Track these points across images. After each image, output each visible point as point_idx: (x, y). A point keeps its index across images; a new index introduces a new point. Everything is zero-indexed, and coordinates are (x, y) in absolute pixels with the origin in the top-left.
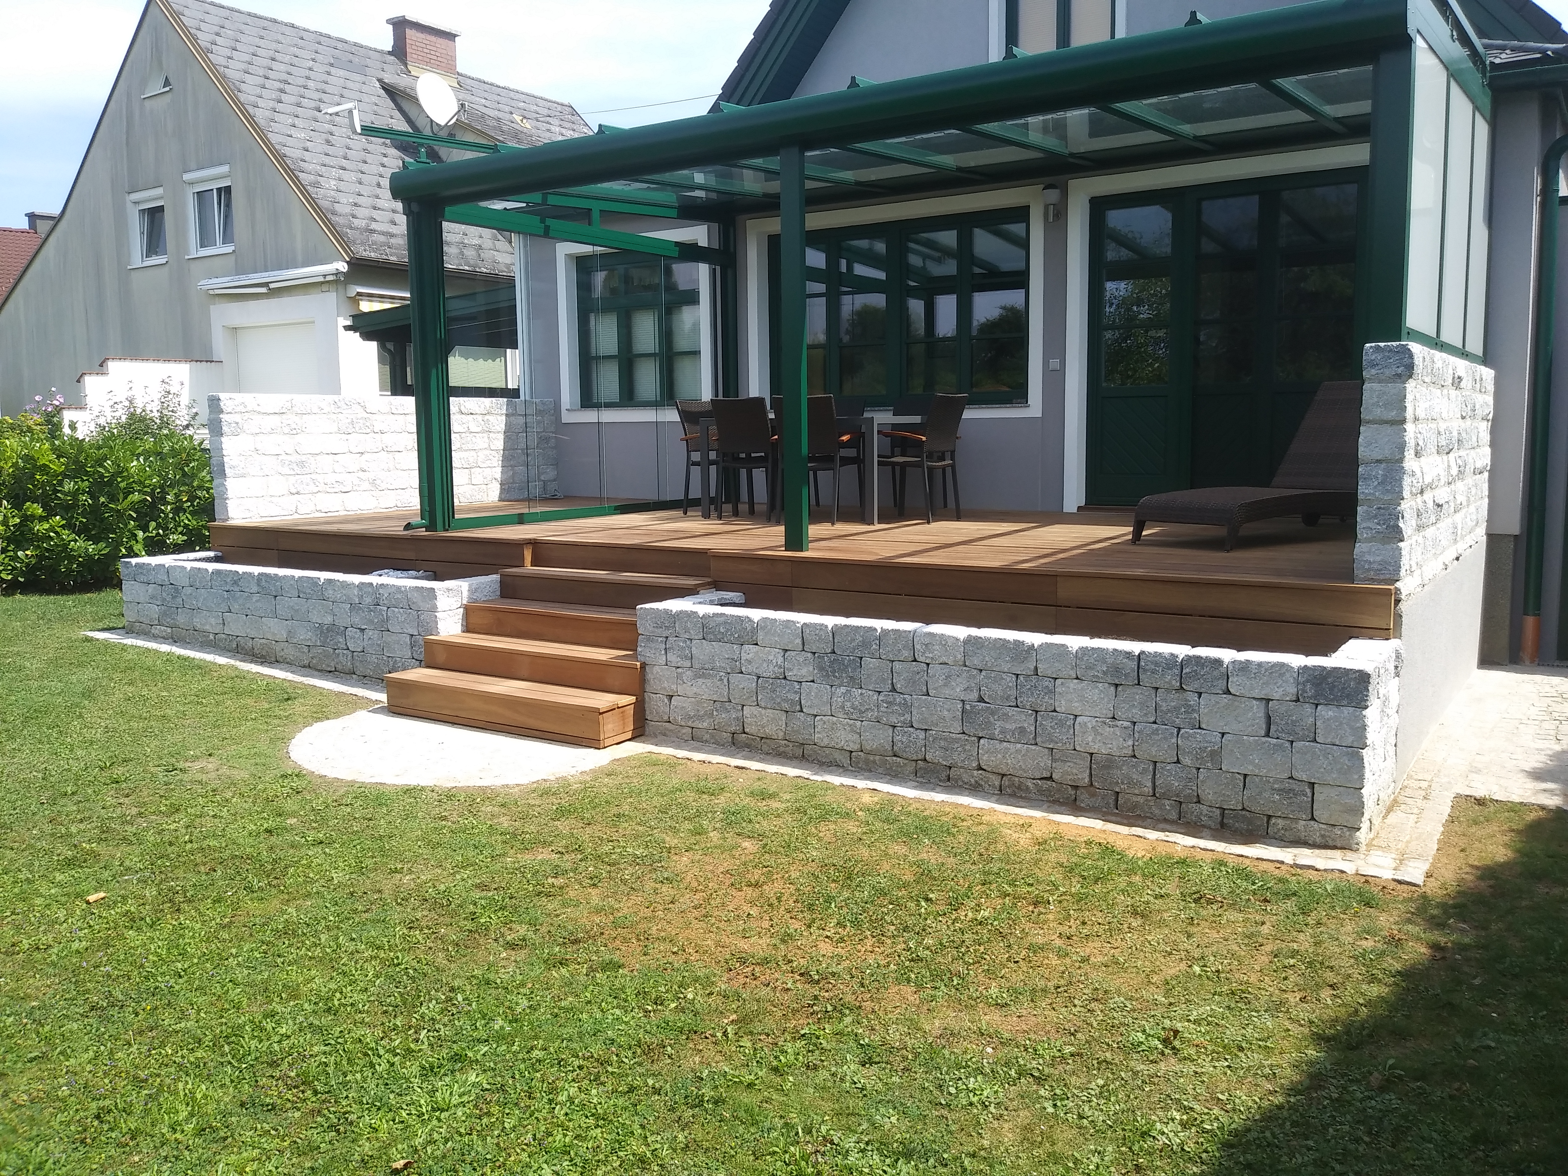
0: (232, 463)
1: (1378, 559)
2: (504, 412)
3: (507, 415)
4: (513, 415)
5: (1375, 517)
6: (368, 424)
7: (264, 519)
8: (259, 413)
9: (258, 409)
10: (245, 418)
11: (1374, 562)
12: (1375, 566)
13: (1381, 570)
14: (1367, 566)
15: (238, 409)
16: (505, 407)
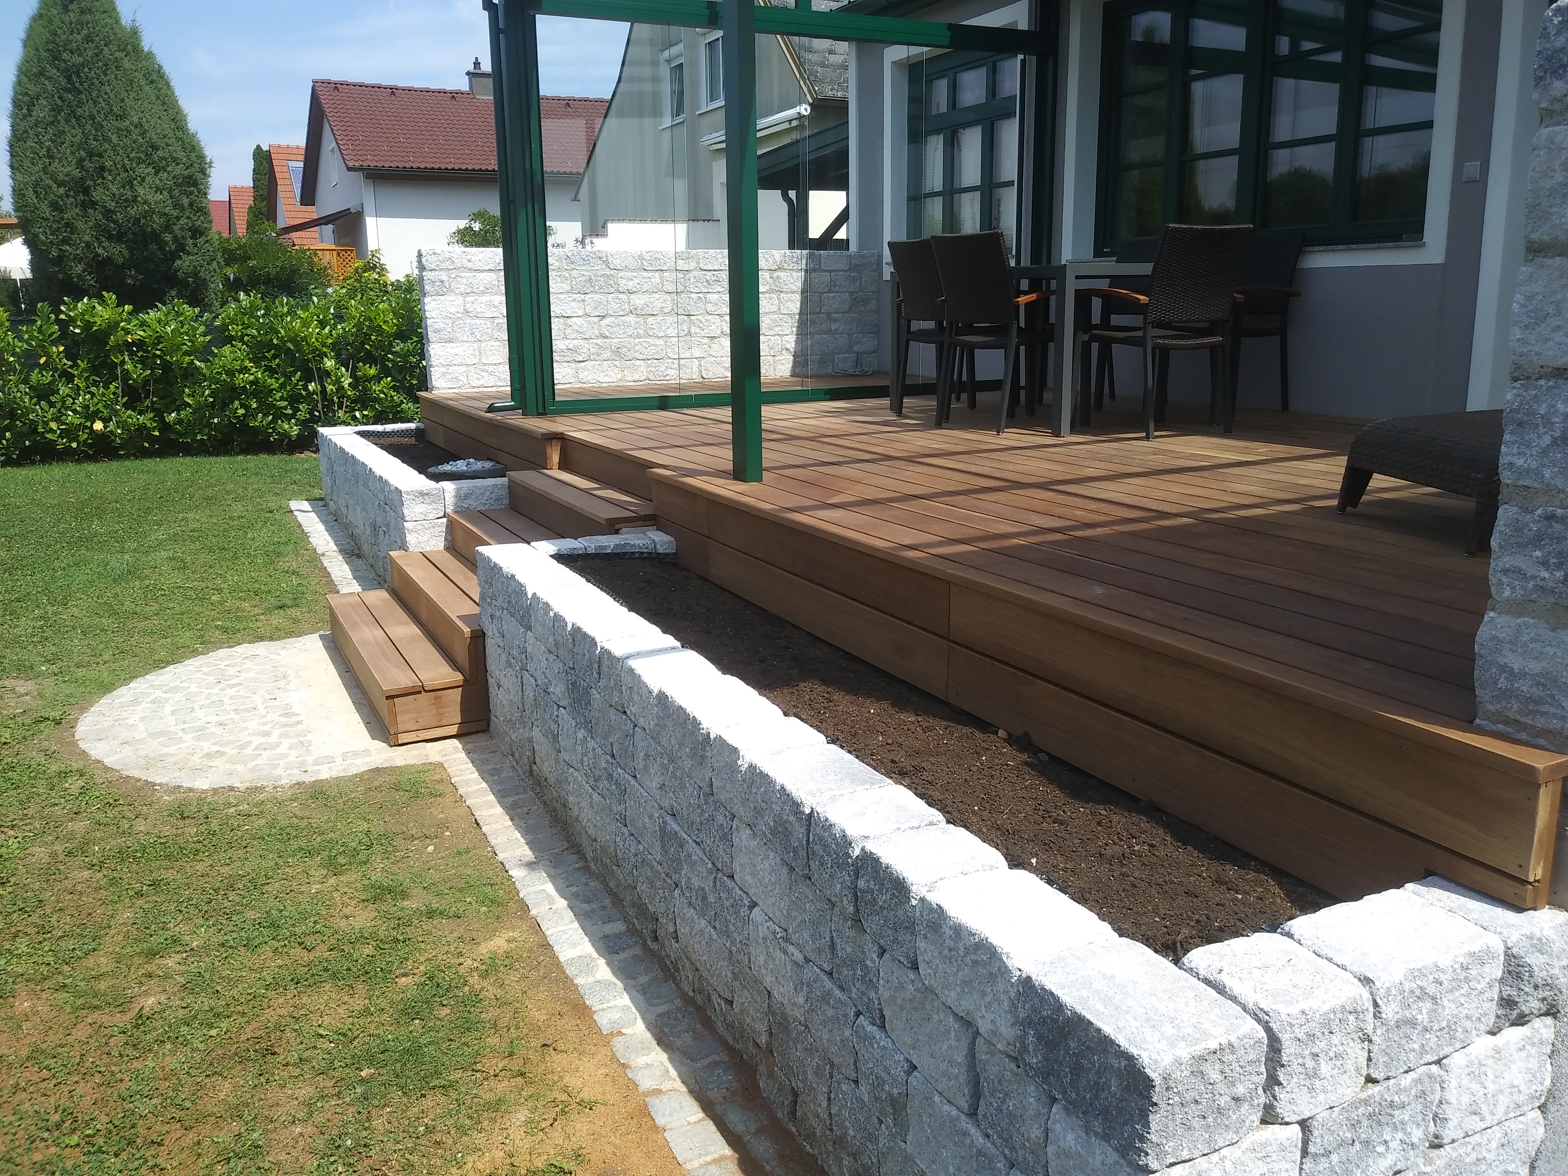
0: (435, 326)
1: (1534, 667)
2: (804, 267)
3: (806, 271)
4: (815, 270)
5: (1538, 540)
6: (611, 282)
7: (476, 390)
8: (471, 270)
9: (469, 265)
10: (453, 276)
11: (1523, 675)
12: (1524, 687)
13: (1538, 701)
14: (1502, 683)
15: (444, 266)
16: (804, 261)
